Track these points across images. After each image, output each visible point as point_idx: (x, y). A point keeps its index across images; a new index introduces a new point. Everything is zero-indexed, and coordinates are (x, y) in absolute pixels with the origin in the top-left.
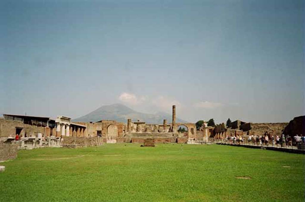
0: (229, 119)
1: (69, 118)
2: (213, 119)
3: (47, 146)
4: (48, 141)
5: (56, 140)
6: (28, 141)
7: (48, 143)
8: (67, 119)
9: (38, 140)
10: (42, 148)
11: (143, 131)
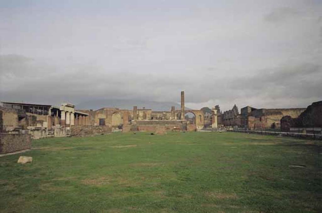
0: (235, 105)
1: (73, 106)
2: (218, 106)
3: (53, 135)
4: (54, 131)
5: (62, 129)
6: (35, 130)
7: (54, 133)
8: (72, 106)
9: (44, 129)
10: (49, 137)
11: (149, 118)
